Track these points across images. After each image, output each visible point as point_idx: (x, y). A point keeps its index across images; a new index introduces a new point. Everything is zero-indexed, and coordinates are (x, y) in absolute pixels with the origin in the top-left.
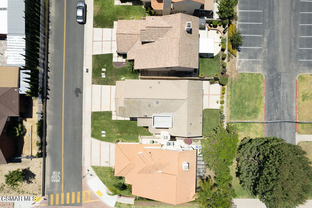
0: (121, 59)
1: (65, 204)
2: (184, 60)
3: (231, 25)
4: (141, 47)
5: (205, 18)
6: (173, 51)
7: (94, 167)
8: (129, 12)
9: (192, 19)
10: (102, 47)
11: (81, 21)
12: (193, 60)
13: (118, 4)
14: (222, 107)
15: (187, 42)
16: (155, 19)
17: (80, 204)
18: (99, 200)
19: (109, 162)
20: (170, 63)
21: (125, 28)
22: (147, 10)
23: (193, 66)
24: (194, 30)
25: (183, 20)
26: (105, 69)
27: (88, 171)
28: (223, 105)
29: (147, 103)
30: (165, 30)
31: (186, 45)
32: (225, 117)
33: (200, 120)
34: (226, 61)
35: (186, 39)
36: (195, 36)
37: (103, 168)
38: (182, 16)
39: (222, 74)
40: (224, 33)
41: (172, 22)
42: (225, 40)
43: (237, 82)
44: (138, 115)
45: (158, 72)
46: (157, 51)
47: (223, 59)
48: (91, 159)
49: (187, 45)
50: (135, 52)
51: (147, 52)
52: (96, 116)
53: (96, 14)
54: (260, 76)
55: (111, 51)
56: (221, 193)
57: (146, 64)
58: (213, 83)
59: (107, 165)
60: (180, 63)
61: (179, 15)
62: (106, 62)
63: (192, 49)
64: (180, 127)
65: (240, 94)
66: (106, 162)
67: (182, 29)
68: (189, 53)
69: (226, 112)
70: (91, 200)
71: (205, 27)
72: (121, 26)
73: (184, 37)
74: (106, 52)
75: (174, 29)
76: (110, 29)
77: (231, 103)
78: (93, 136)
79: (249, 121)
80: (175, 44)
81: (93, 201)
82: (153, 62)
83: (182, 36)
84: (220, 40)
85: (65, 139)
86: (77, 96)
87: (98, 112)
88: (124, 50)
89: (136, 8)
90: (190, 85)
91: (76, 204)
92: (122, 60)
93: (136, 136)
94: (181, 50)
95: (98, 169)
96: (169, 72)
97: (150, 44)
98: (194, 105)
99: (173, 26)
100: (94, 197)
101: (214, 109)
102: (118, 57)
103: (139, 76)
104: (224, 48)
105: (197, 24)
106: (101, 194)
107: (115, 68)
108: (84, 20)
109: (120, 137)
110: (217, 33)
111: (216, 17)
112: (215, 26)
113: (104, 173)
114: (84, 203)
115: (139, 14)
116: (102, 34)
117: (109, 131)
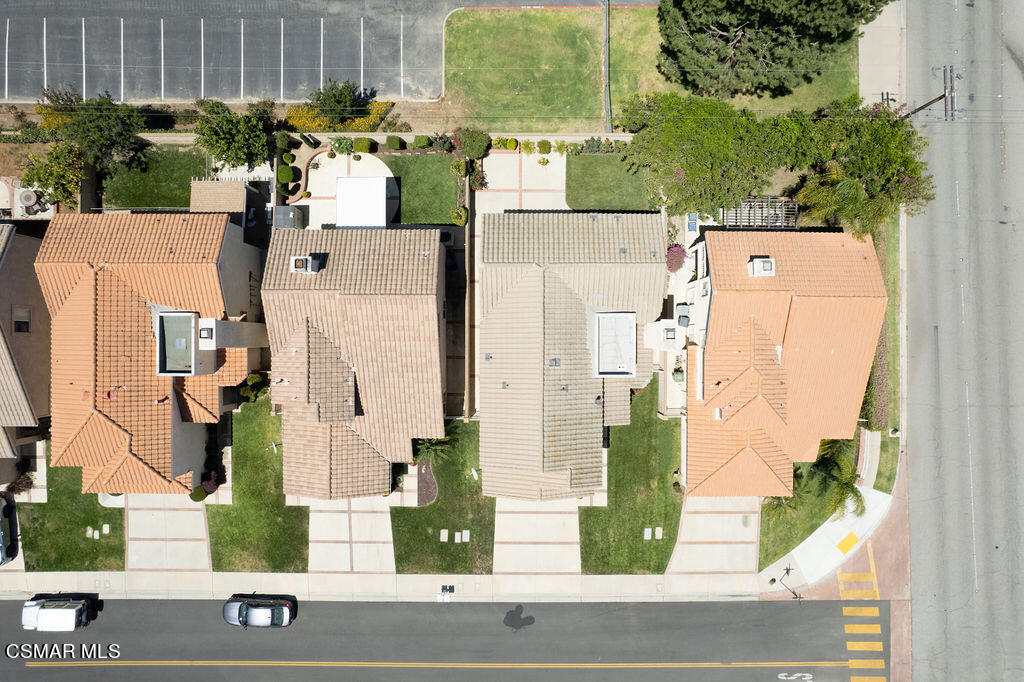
0: (410, 481)
1: (885, 655)
2: (415, 278)
3: (291, 122)
4: (371, 417)
5: (269, 210)
6: (385, 314)
7: (762, 564)
8: (254, 458)
9: (278, 252)
10: (370, 542)
11: (286, 612)
12: (412, 247)
13: (229, 494)
14: (561, 148)
15: (355, 267)
16: (281, 373)
17: (884, 605)
18: (869, 545)
19: (746, 513)
20: (426, 323)
21: (309, 471)
22: (247, 399)
23: (432, 248)
24: (313, 248)
25: (283, 282)
26: (442, 531)
27: (773, 580)
28: (553, 144)
29: (557, 398)
30: (316, 343)
31: (365, 272)
32: (592, 138)
33: (610, 222)
34: (409, 138)
35: (344, 273)
36: (334, 243)
37: (764, 532)
38: (271, 287)
39: (451, 148)
40: (316, 144)
41: (290, 318)
42: (339, 141)
43: (478, 100)
44: (594, 425)
45: (448, 357)
46: (385, 364)
47: (403, 145)
48: (735, 572)
49: (365, 267)
50: (387, 436)
51: (388, 397)
52: (595, 560)
53: (265, 563)
54: (457, 24)
55: (382, 512)
56: (844, 146)
57: (427, 401)
58: (484, 178)
59: (755, 521)
60: (424, 292)
61: (266, 296)
62: (420, 529)
63: (377, 253)
64: (632, 288)
65: (514, 86)
66: (745, 523)
67: (312, 285)
68: (391, 263)
69: (577, 133)
70: (870, 571)
71: (299, 207)
72: (305, 484)
73: (339, 278)
74: (385, 529)
75: (314, 313)
76: (312, 516)
77: (546, 119)
78: (660, 568)
79: (603, 58)
80: (363, 307)
81: (872, 564)
82: (420, 380)
83: (337, 287)
84: (342, 158)
85: (672, 660)
86: (530, 620)
87: (582, 553)
88: (382, 473)
89: (242, 435)
90: (496, 256)
91: (884, 620)
92: (412, 476)
93: (659, 428)
94: (383, 287)
95: (766, 550)
96: (447, 322)
97: (363, 389)
98: (561, 240)
99: (304, 317)
100: (858, 562)
101: (567, 172)
102: (402, 491)
103: (466, 421)
104: (367, 144)
105: (296, 237)
106: (851, 538)
107: (438, 500)
108: (283, 602)
109: (662, 479)
110: (316, 166)
111: (264, 172)
112: (297, 174)
113: (781, 531)
114: (881, 594)
115: (260, 424)
116: (329, 542)
117: (644, 514)
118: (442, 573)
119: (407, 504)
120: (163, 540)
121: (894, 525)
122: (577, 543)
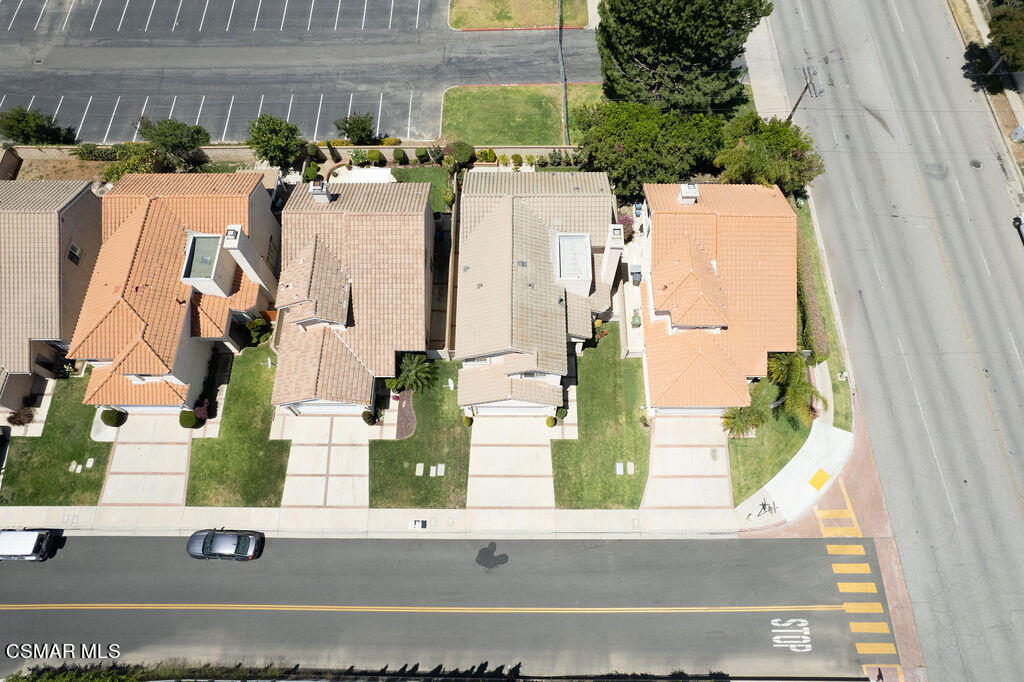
0: (390, 415)
1: (880, 596)
4: (361, 328)
6: (381, 229)
7: (737, 499)
10: (347, 476)
11: (252, 545)
12: (408, 191)
13: (217, 427)
14: (530, 161)
15: (361, 200)
17: (868, 543)
18: (841, 481)
19: (713, 446)
20: (415, 237)
21: (298, 377)
22: (250, 342)
26: (418, 464)
27: (751, 516)
28: (524, 158)
29: (525, 291)
30: (320, 254)
32: (555, 153)
33: (566, 176)
34: (411, 151)
35: (352, 201)
36: (345, 190)
37: (734, 466)
40: (339, 159)
41: (302, 236)
42: (356, 152)
44: (558, 320)
46: (378, 275)
47: (406, 161)
48: (711, 507)
49: (369, 200)
50: (373, 348)
52: (569, 494)
53: (239, 497)
54: (452, 95)
55: (361, 445)
57: (411, 311)
59: (723, 453)
62: (397, 463)
64: (585, 215)
65: (495, 131)
66: (714, 457)
67: (324, 209)
68: (390, 198)
69: (542, 151)
70: (846, 508)
72: (293, 389)
73: (347, 204)
74: (362, 462)
75: (323, 231)
76: (292, 455)
78: (634, 503)
79: (563, 114)
81: (847, 500)
82: (407, 290)
84: (357, 169)
85: (656, 604)
86: (504, 559)
87: (555, 487)
88: (365, 384)
89: (239, 375)
91: (871, 558)
92: (392, 410)
95: (739, 484)
97: (356, 300)
98: (527, 184)
99: (314, 234)
100: (833, 498)
102: (382, 425)
104: (376, 158)
106: (822, 475)
107: (416, 434)
108: (251, 537)
109: (629, 414)
110: (336, 175)
111: (294, 178)
113: (750, 465)
114: (863, 531)
116: (306, 475)
117: (615, 447)
118: (416, 507)
119: (386, 437)
120: (143, 474)
121: (861, 463)
122: (550, 476)
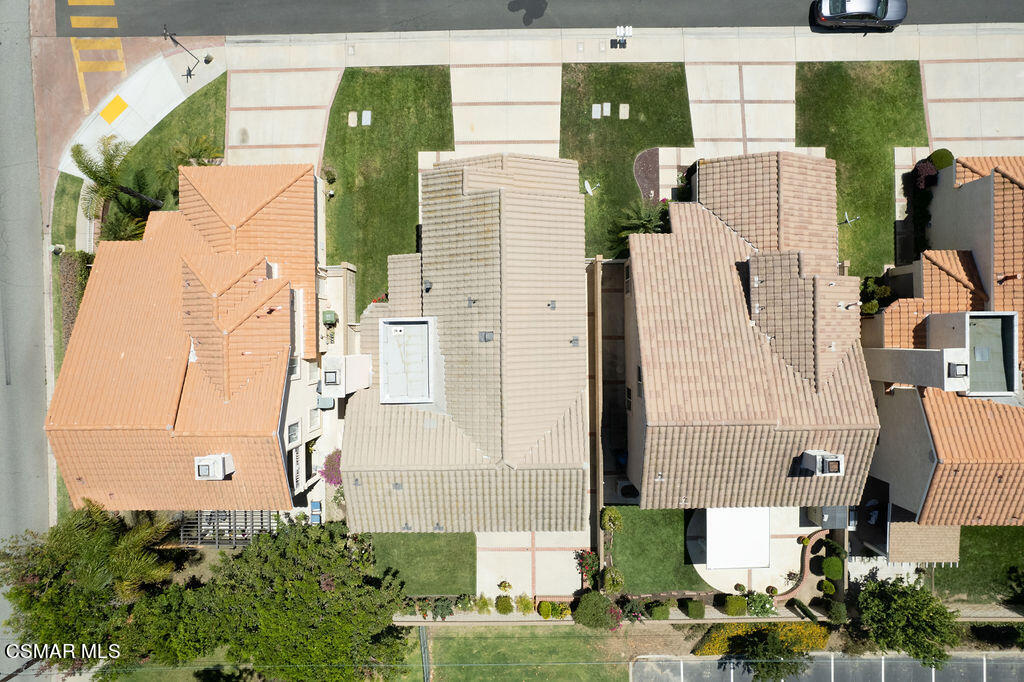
0: (669, 181)
2: (675, 448)
3: (824, 630)
4: (726, 260)
5: (852, 522)
6: (715, 398)
7: (222, 81)
8: (866, 207)
9: (854, 477)
10: (717, 102)
11: (826, 11)
12: (678, 486)
13: (898, 161)
14: (483, 604)
15: (754, 460)
16: (849, 318)
17: (64, 30)
18: (86, 107)
19: (243, 147)
20: (659, 388)
21: (805, 190)
22: (879, 281)
23: (651, 486)
24: (808, 484)
25: (851, 439)
26: (627, 117)
27: (207, 61)
28: (492, 609)
29: (482, 290)
30: (805, 360)
31: (742, 453)
32: (443, 618)
33: (417, 522)
34: (676, 615)
35: (768, 453)
36: (780, 491)
37: (220, 123)
38: (866, 433)
39: (623, 602)
40: (791, 604)
41: (840, 390)
42: (764, 611)
43: (588, 659)
44: (432, 254)
45: (623, 338)
46: (711, 330)
47: (683, 604)
48: (256, 71)
49: (740, 460)
50: (704, 237)
51: (705, 288)
52: (433, 84)
53: (852, 73)
55: (705, 140)
56: (116, 620)
57: (654, 283)
58: (580, 564)
59: (232, 137)
60: (663, 430)
61: (871, 421)
62: (655, 118)
63: (725, 479)
64: (386, 436)
65: (543, 676)
66: (244, 134)
67: (812, 436)
68: (706, 467)
69: (462, 621)
70: (85, 75)
71: (813, 525)
72: (809, 172)
73: (776, 446)
74: (700, 119)
75: (809, 399)
76: (793, 135)
77: (502, 637)
78: (351, 75)
80: (743, 408)
81: (82, 84)
82: (664, 310)
83: (779, 434)
84: (760, 589)
86: (513, 6)
87: (450, 92)
88: (710, 189)
89: (882, 235)
90: (567, 478)
91: (64, 13)
92: (667, 186)
93: (355, 252)
94: (718, 435)
95: (217, 100)
96: (624, 382)
97: (739, 297)
98: (480, 498)
99: (821, 393)
100: (100, 85)
101: (474, 573)
102: (680, 168)
103: (600, 258)
104: (731, 607)
105: (830, 497)
106: (110, 116)
107: (634, 154)
108: (828, 24)
109: (349, 188)
110: (791, 576)
111: (857, 568)
112: (817, 566)
113: (199, 124)
114: (69, 45)
115: (860, 250)
116: (770, 102)
117: (371, 142)
118: (626, 64)
119: (673, 150)
120: (984, 100)
121: (56, 128)
122: (456, 105)
